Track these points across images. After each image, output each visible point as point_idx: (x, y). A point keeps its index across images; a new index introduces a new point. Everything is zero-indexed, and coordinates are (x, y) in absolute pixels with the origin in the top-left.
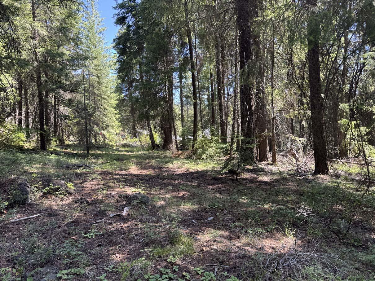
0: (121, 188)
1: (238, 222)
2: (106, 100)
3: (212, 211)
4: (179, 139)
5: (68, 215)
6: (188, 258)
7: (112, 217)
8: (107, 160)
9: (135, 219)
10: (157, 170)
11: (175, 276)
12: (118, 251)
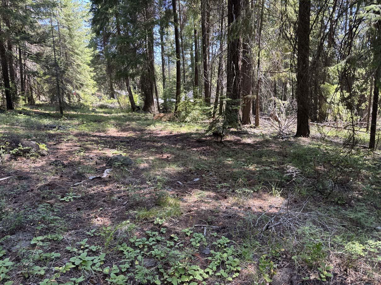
0: (100, 150)
1: (224, 182)
2: (79, 55)
3: (198, 173)
4: (161, 101)
5: (42, 177)
6: (175, 219)
7: (91, 180)
8: (83, 121)
9: (117, 181)
10: (139, 133)
11: (163, 238)
12: (100, 215)
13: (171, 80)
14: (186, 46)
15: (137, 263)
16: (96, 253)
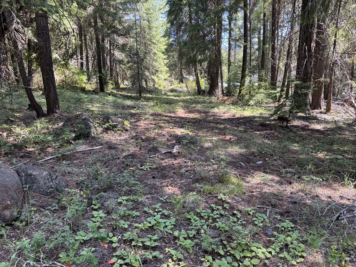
0: (171, 129)
1: (289, 168)
2: (156, 44)
3: (261, 156)
4: (225, 85)
5: (125, 148)
6: (238, 197)
7: (164, 154)
8: (157, 103)
9: (185, 157)
10: (204, 114)
11: (226, 213)
12: (170, 184)
13: (236, 64)
14: (254, 30)
15: (202, 231)
16: (167, 217)
